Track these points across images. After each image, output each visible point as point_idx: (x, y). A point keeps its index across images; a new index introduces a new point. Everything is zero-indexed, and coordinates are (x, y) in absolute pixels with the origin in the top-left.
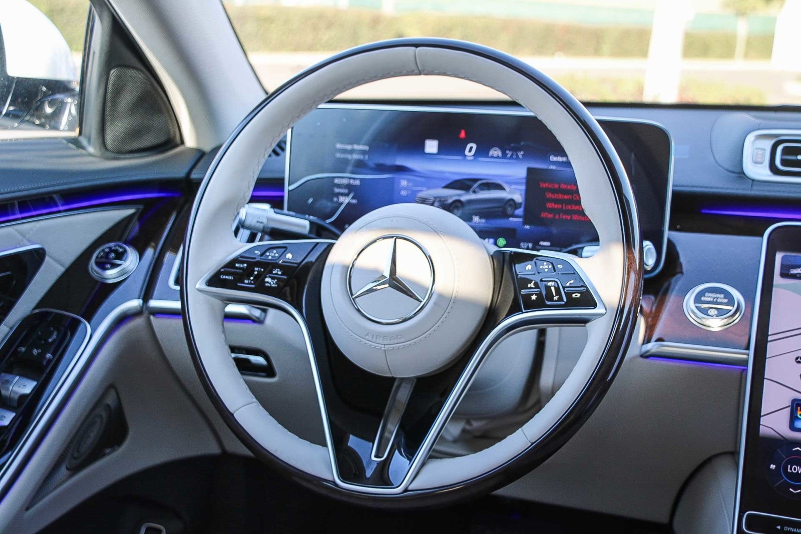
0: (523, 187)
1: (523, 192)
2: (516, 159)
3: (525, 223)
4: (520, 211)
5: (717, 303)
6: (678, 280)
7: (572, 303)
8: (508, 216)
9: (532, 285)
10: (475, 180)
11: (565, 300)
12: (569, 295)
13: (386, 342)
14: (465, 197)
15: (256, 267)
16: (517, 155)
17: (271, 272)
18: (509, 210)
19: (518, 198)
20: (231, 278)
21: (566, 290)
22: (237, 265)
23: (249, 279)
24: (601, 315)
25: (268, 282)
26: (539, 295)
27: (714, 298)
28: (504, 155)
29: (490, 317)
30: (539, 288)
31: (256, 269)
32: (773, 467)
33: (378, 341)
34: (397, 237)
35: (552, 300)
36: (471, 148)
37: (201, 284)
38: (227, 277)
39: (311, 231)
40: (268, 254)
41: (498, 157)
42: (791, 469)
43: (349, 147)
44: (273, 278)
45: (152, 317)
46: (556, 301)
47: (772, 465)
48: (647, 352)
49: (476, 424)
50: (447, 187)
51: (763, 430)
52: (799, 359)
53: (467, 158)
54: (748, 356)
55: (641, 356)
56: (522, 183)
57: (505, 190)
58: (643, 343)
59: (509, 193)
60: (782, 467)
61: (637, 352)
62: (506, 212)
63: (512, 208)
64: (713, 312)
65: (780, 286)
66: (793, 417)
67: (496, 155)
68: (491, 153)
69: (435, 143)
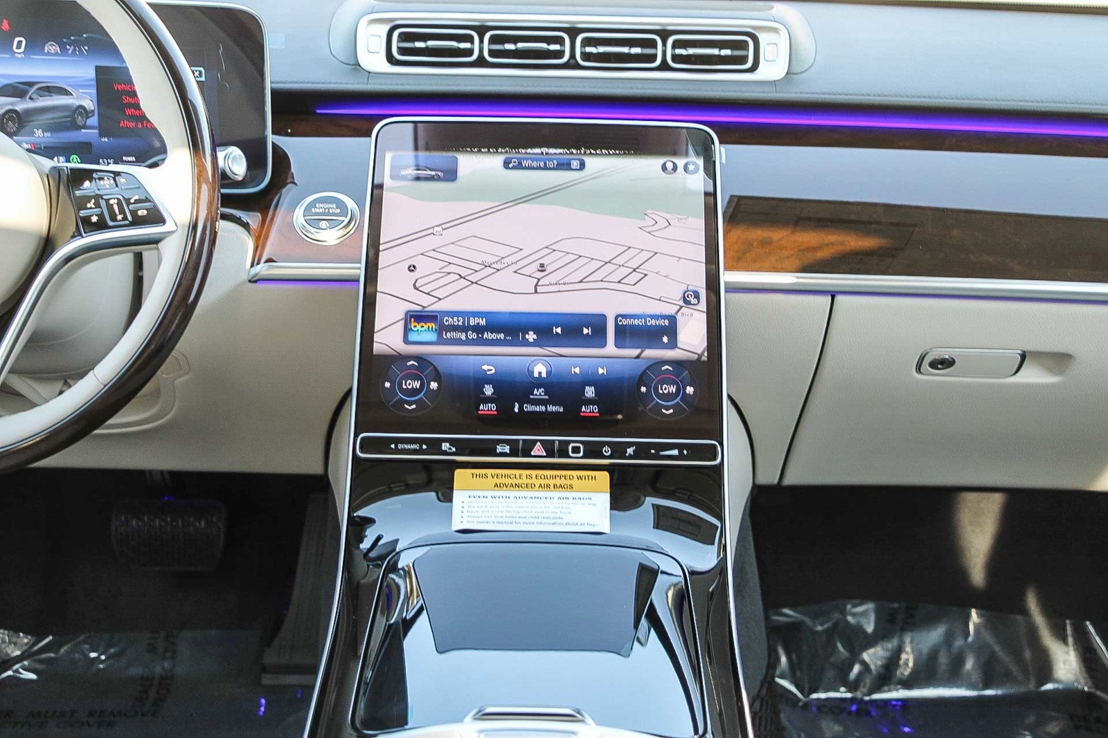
0: (94, 89)
1: (95, 98)
2: (76, 56)
3: (101, 135)
4: (94, 121)
5: (329, 214)
6: (289, 191)
7: (138, 222)
8: (79, 128)
9: (91, 205)
10: (31, 84)
11: (130, 218)
12: (134, 213)
14: (21, 105)
16: (80, 49)
18: (80, 120)
19: (89, 104)
21: (131, 207)
24: (172, 232)
26: (101, 216)
27: (325, 209)
28: (63, 47)
29: (47, 246)
30: (101, 207)
32: (387, 385)
35: (116, 220)
36: (20, 42)
41: (56, 54)
42: (406, 384)
46: (120, 221)
47: (386, 383)
48: (256, 275)
51: (377, 348)
52: (412, 268)
53: (17, 55)
54: (359, 270)
55: (250, 281)
56: (90, 85)
57: (72, 95)
58: (252, 265)
59: (78, 98)
60: (397, 384)
61: (245, 277)
62: (75, 123)
63: (82, 118)
64: (324, 224)
65: (392, 190)
66: (407, 330)
67: (53, 52)
68: (46, 48)
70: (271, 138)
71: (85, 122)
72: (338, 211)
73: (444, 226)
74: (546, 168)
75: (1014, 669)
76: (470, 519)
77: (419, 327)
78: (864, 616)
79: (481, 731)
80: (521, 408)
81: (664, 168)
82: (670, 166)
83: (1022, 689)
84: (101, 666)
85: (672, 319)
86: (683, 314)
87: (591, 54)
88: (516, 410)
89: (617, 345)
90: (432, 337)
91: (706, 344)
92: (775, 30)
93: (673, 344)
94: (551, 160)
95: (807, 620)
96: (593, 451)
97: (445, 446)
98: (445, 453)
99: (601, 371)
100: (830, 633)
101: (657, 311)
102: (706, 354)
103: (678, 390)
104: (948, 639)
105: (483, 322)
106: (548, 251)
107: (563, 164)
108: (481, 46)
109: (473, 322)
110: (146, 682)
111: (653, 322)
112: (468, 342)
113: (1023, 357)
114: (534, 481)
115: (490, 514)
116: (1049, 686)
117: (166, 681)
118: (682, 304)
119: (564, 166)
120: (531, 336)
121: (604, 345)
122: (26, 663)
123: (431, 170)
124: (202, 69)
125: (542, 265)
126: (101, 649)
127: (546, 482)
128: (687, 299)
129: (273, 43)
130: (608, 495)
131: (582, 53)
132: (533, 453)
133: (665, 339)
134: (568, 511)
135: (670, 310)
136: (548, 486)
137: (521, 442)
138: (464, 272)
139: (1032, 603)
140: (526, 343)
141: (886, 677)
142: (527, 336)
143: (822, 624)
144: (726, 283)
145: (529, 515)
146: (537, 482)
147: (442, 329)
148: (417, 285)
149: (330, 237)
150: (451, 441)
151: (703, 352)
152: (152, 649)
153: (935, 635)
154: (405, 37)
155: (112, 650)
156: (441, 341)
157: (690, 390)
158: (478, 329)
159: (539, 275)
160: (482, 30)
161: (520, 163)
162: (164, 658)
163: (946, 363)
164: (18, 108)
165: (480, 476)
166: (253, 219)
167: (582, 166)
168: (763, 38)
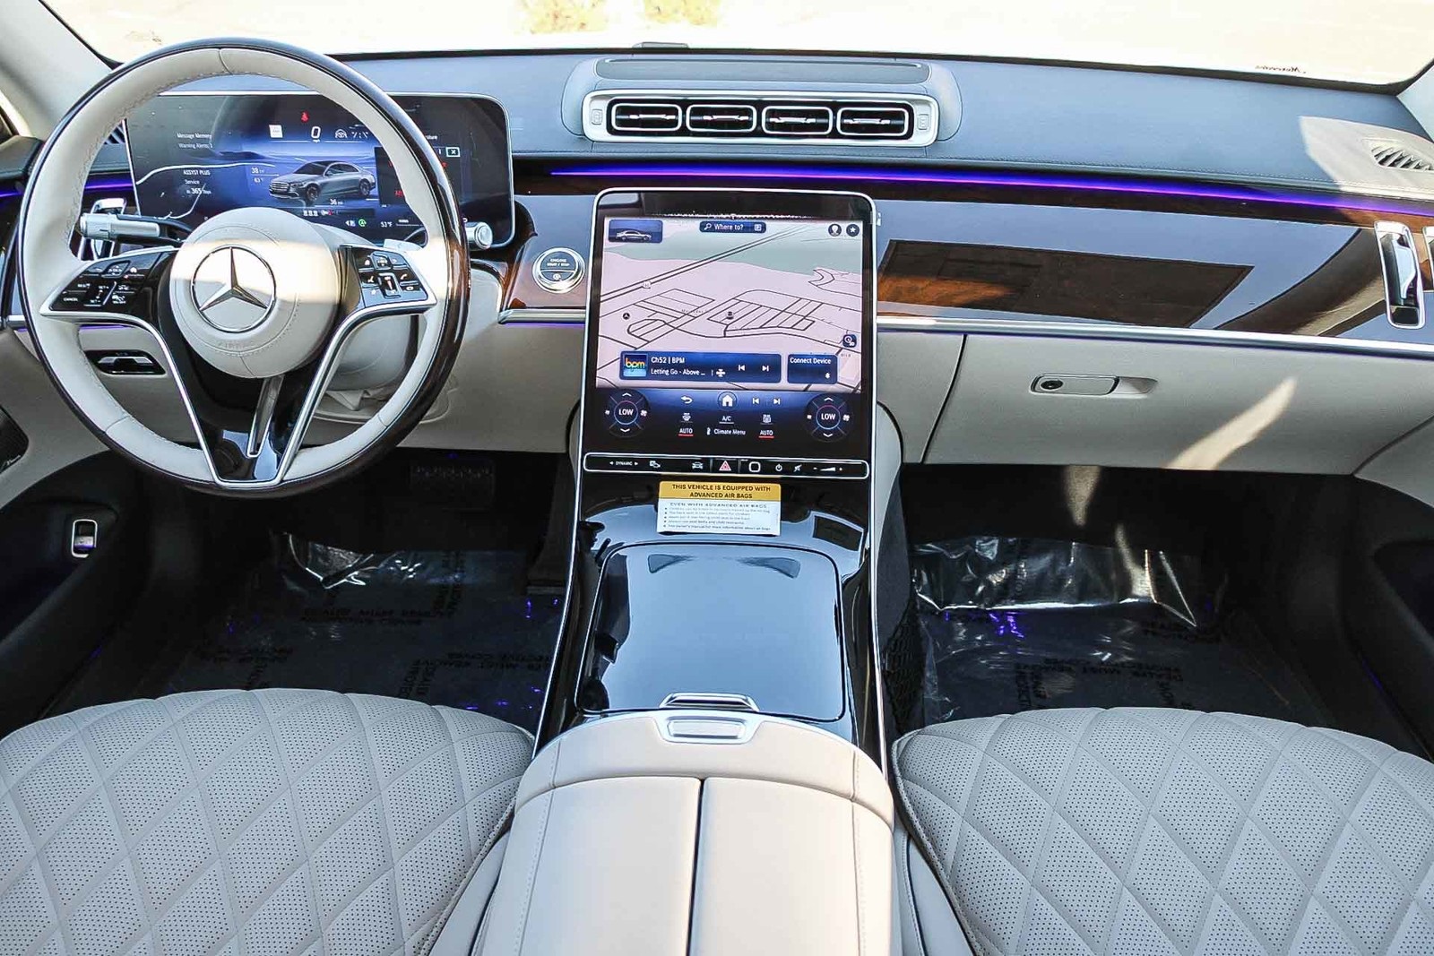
0: (374, 167)
1: (375, 173)
2: (360, 140)
3: (381, 203)
4: (375, 191)
5: (560, 267)
6: (531, 243)
8: (365, 197)
10: (326, 163)
13: (240, 350)
14: (319, 180)
15: (101, 285)
16: (363, 136)
17: (117, 289)
18: (364, 191)
19: (371, 178)
20: (75, 299)
21: (401, 284)
22: (80, 286)
23: (94, 298)
25: (115, 300)
27: (558, 263)
28: (349, 133)
29: (340, 311)
30: (377, 282)
31: (101, 287)
32: (608, 412)
33: (232, 349)
34: (233, 248)
36: (316, 130)
37: (45, 309)
38: (71, 299)
39: (162, 233)
40: (110, 270)
41: (344, 139)
42: (622, 412)
43: (191, 137)
44: (119, 295)
45: (15, 331)
47: (606, 410)
48: (504, 317)
49: (372, 393)
50: (298, 172)
51: (599, 382)
52: (626, 316)
53: (314, 141)
54: (585, 315)
55: (500, 323)
56: (372, 163)
57: (357, 171)
58: (501, 310)
59: (361, 174)
60: (614, 412)
61: (496, 319)
62: (361, 194)
63: (367, 189)
64: (557, 276)
65: (609, 250)
66: (622, 368)
67: (341, 137)
68: (337, 135)
69: (279, 128)
70: (514, 198)
71: (369, 193)
72: (568, 265)
73: (652, 281)
74: (734, 231)
75: (1103, 587)
76: (672, 524)
77: (632, 365)
78: (990, 549)
79: (672, 719)
80: (712, 432)
81: (830, 231)
82: (835, 229)
83: (1108, 603)
84: (411, 576)
85: (834, 358)
86: (842, 355)
87: (774, 123)
88: (708, 433)
89: (789, 381)
90: (642, 373)
91: (860, 380)
92: (927, 103)
93: (834, 380)
94: (739, 224)
95: (945, 552)
96: (768, 468)
97: (652, 463)
98: (653, 469)
99: (775, 402)
100: (962, 560)
101: (822, 352)
102: (860, 388)
103: (837, 418)
104: (1054, 564)
105: (682, 361)
106: (735, 301)
107: (748, 228)
108: (684, 118)
109: (675, 360)
110: (443, 588)
111: (818, 361)
112: (671, 378)
113: (1117, 381)
114: (721, 491)
115: (687, 519)
116: (1128, 600)
117: (457, 588)
118: (843, 346)
119: (748, 229)
120: (721, 373)
121: (778, 380)
122: (356, 573)
123: (642, 233)
124: (458, 148)
125: (730, 313)
126: (410, 563)
127: (730, 492)
128: (847, 342)
129: (514, 125)
130: (779, 503)
131: (766, 123)
132: (721, 469)
133: (828, 376)
134: (747, 517)
135: (833, 351)
136: (733, 495)
137: (711, 461)
138: (668, 319)
139: (1120, 537)
140: (717, 379)
141: (1004, 592)
142: (717, 373)
143: (956, 555)
144: (878, 325)
145: (717, 520)
146: (725, 492)
147: (650, 366)
148: (631, 330)
149: (563, 286)
150: (658, 461)
151: (858, 386)
152: (446, 565)
153: (1044, 562)
154: (621, 111)
155: (416, 565)
156: (649, 377)
157: (846, 418)
158: (679, 367)
159: (728, 321)
160: (684, 104)
161: (713, 227)
162: (456, 571)
163: (1055, 384)
164: (317, 182)
165: (680, 487)
166: (502, 268)
167: (764, 229)
168: (917, 110)
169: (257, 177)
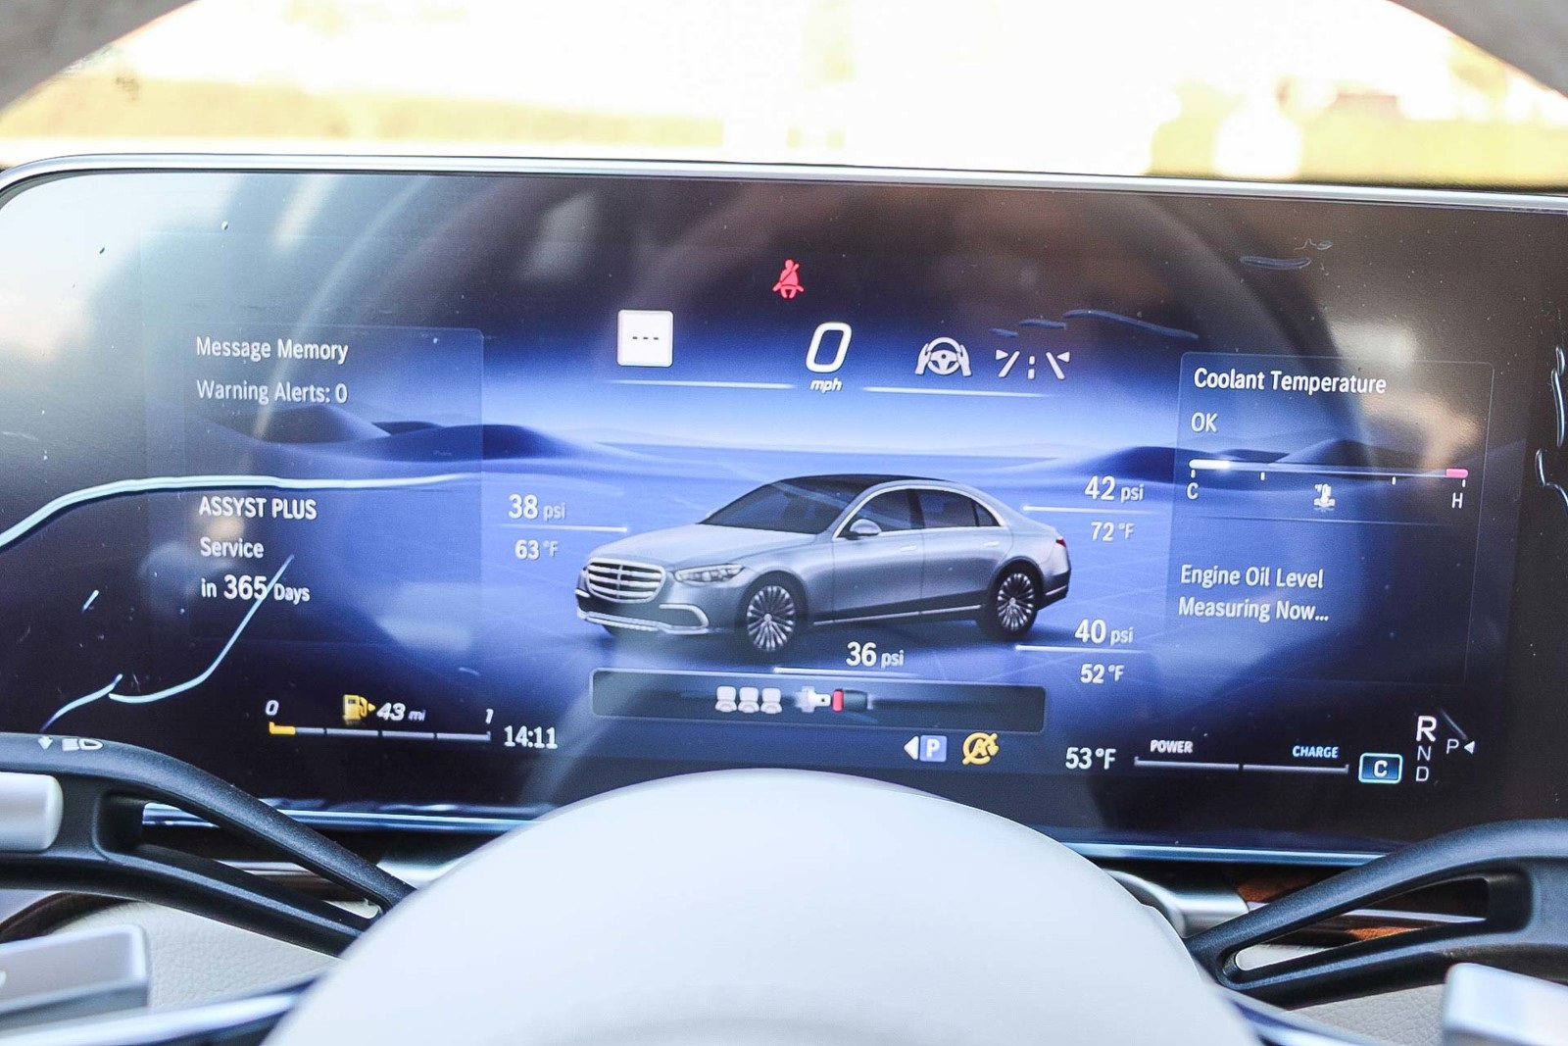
2: (1026, 383)
4: (1059, 614)
8: (1009, 638)
10: (855, 484)
14: (812, 559)
16: (1043, 366)
18: (1013, 613)
19: (1053, 553)
28: (981, 360)
41: (955, 378)
43: (257, 352)
50: (719, 519)
53: (816, 383)
57: (995, 523)
59: (1011, 534)
62: (997, 620)
63: (1023, 604)
67: (943, 370)
68: (923, 360)
69: (661, 323)
71: (1032, 618)
164: (799, 568)
169: (528, 535)
